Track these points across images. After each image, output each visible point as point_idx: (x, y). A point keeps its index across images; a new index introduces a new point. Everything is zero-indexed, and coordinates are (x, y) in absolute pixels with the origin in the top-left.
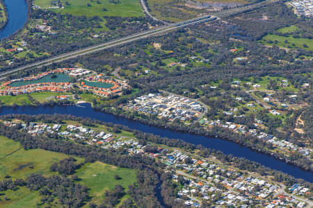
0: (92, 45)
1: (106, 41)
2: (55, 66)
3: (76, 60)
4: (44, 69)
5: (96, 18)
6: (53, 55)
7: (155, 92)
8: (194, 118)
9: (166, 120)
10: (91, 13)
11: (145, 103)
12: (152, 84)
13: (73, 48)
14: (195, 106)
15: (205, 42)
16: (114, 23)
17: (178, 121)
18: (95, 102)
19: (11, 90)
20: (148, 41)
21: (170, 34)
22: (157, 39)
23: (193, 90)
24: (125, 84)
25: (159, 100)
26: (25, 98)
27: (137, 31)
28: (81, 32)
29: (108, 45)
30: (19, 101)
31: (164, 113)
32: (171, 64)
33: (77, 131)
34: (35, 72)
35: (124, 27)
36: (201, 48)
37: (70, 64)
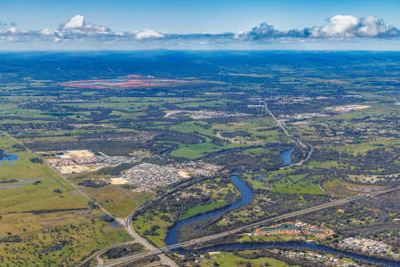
0: (300, 209)
1: (308, 207)
2: (284, 221)
3: (296, 217)
4: (279, 222)
5: (295, 194)
6: (280, 214)
7: (353, 236)
8: (384, 252)
9: (367, 252)
10: (291, 191)
11: (349, 242)
12: (350, 232)
13: (290, 211)
14: (382, 245)
15: (370, 210)
16: (308, 197)
17: (375, 253)
18: (318, 241)
19: (264, 233)
20: (334, 208)
21: (346, 204)
22: (340, 207)
23: (376, 237)
24: (332, 232)
25: (358, 241)
26: (274, 237)
27: (324, 202)
28: (290, 202)
29: (310, 210)
30: (273, 239)
31: (364, 249)
32: (354, 221)
33: (316, 257)
34: (274, 223)
35: (315, 199)
36: (369, 213)
37: (293, 219)
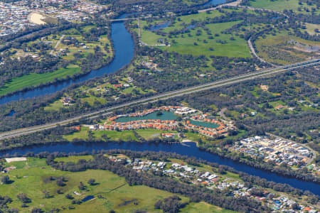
0: (198, 84)
1: (212, 80)
2: (160, 103)
3: (182, 99)
4: (150, 106)
5: (202, 57)
6: (159, 92)
7: (262, 134)
8: (302, 164)
9: (273, 163)
10: (197, 52)
11: (251, 145)
12: (259, 126)
13: (179, 86)
14: (303, 151)
15: (314, 86)
16: (221, 63)
17: (285, 165)
18: (200, 142)
19: (117, 125)
20: (255, 83)
21: (278, 76)
22: (265, 81)
23: (301, 135)
24: (231, 125)
25: (265, 143)
26: (131, 134)
27: (244, 71)
28: (187, 70)
29: (214, 85)
30: (125, 136)
31: (271, 157)
32: (278, 107)
33: (182, 170)
34: (141, 108)
35: (230, 67)
36: (309, 92)
37: (176, 102)
